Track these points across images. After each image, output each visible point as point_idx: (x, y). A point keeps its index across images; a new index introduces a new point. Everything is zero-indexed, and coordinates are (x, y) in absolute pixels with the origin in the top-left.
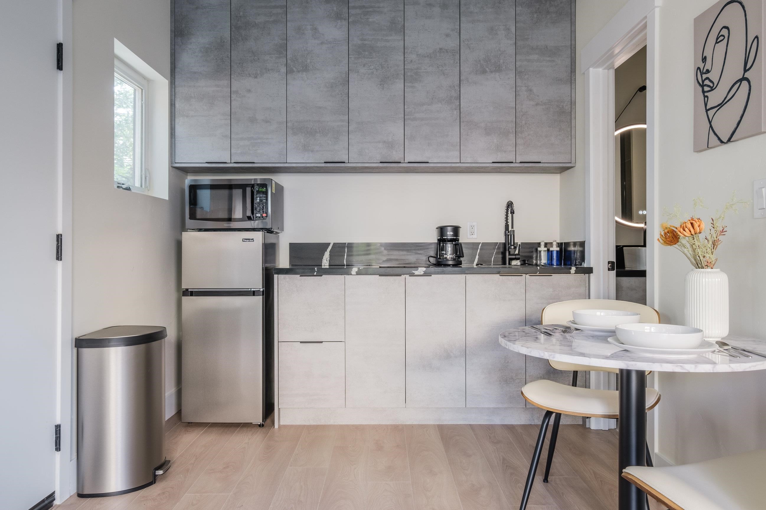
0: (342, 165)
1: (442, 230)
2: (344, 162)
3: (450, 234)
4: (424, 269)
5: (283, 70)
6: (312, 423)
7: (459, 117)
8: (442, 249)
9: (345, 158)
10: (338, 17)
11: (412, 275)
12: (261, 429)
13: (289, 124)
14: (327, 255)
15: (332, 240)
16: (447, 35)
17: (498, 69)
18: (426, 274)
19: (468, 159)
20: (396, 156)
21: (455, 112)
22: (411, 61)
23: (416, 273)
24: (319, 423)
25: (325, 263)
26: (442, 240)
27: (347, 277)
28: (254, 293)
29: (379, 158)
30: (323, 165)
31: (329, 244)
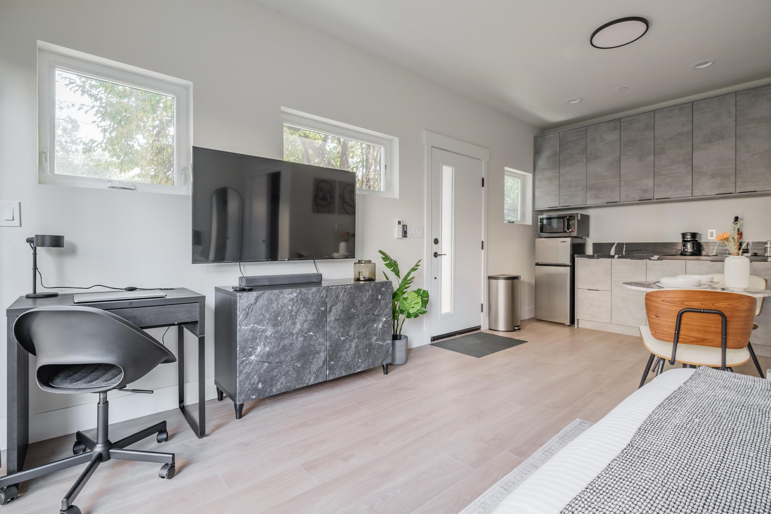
0: (616, 203)
1: (684, 235)
2: (617, 202)
3: (689, 237)
4: (658, 257)
5: (585, 160)
6: (595, 329)
7: (691, 171)
8: (684, 246)
9: (618, 200)
10: (615, 129)
11: (650, 259)
12: (569, 327)
13: (588, 186)
14: (613, 249)
15: (616, 241)
16: (683, 125)
17: (722, 138)
18: (658, 259)
19: (697, 193)
20: (648, 196)
21: (689, 168)
22: (659, 144)
23: (653, 258)
24: (599, 330)
25: (612, 252)
26: (685, 242)
27: (613, 259)
28: (566, 266)
29: (638, 198)
30: (606, 204)
31: (614, 243)
